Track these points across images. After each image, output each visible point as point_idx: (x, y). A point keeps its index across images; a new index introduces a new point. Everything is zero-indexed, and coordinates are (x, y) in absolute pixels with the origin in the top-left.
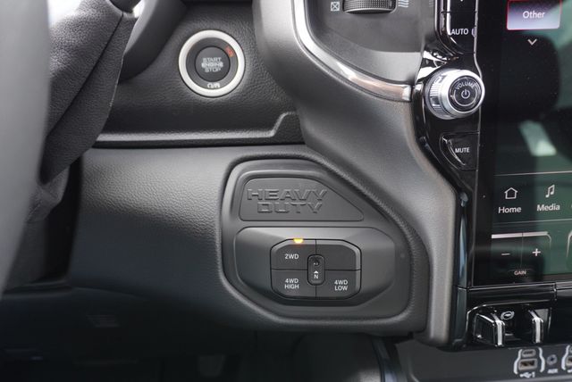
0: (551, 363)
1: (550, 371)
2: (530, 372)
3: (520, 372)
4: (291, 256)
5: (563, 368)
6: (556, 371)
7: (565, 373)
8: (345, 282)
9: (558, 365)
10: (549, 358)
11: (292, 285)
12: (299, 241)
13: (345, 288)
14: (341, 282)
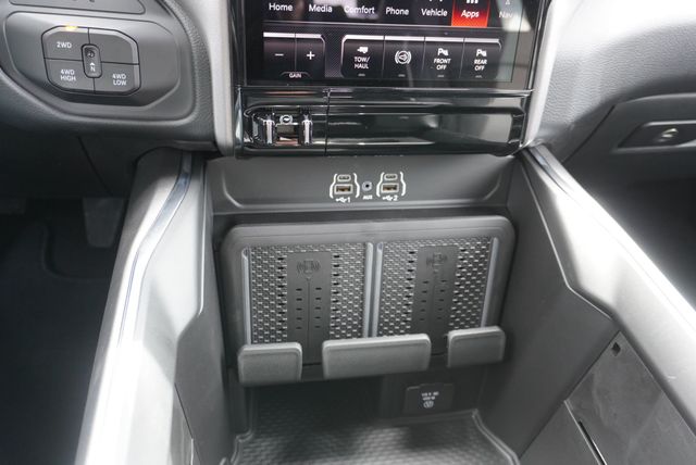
0: (367, 189)
1: (365, 197)
2: (345, 196)
3: (336, 196)
4: (64, 45)
5: (378, 194)
6: (370, 197)
7: (380, 199)
8: (123, 76)
9: (373, 192)
10: (364, 184)
11: (68, 77)
12: (70, 29)
13: (124, 83)
14: (119, 76)
